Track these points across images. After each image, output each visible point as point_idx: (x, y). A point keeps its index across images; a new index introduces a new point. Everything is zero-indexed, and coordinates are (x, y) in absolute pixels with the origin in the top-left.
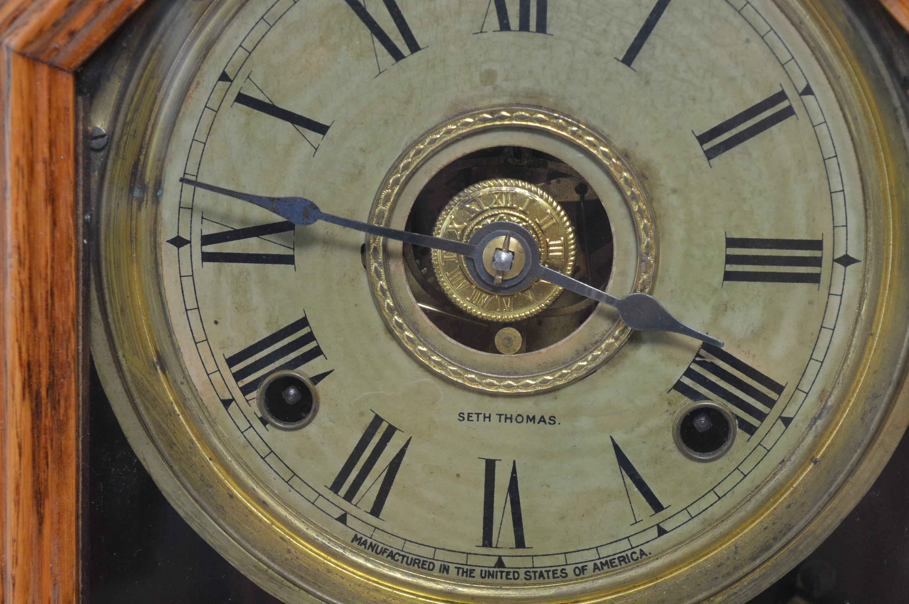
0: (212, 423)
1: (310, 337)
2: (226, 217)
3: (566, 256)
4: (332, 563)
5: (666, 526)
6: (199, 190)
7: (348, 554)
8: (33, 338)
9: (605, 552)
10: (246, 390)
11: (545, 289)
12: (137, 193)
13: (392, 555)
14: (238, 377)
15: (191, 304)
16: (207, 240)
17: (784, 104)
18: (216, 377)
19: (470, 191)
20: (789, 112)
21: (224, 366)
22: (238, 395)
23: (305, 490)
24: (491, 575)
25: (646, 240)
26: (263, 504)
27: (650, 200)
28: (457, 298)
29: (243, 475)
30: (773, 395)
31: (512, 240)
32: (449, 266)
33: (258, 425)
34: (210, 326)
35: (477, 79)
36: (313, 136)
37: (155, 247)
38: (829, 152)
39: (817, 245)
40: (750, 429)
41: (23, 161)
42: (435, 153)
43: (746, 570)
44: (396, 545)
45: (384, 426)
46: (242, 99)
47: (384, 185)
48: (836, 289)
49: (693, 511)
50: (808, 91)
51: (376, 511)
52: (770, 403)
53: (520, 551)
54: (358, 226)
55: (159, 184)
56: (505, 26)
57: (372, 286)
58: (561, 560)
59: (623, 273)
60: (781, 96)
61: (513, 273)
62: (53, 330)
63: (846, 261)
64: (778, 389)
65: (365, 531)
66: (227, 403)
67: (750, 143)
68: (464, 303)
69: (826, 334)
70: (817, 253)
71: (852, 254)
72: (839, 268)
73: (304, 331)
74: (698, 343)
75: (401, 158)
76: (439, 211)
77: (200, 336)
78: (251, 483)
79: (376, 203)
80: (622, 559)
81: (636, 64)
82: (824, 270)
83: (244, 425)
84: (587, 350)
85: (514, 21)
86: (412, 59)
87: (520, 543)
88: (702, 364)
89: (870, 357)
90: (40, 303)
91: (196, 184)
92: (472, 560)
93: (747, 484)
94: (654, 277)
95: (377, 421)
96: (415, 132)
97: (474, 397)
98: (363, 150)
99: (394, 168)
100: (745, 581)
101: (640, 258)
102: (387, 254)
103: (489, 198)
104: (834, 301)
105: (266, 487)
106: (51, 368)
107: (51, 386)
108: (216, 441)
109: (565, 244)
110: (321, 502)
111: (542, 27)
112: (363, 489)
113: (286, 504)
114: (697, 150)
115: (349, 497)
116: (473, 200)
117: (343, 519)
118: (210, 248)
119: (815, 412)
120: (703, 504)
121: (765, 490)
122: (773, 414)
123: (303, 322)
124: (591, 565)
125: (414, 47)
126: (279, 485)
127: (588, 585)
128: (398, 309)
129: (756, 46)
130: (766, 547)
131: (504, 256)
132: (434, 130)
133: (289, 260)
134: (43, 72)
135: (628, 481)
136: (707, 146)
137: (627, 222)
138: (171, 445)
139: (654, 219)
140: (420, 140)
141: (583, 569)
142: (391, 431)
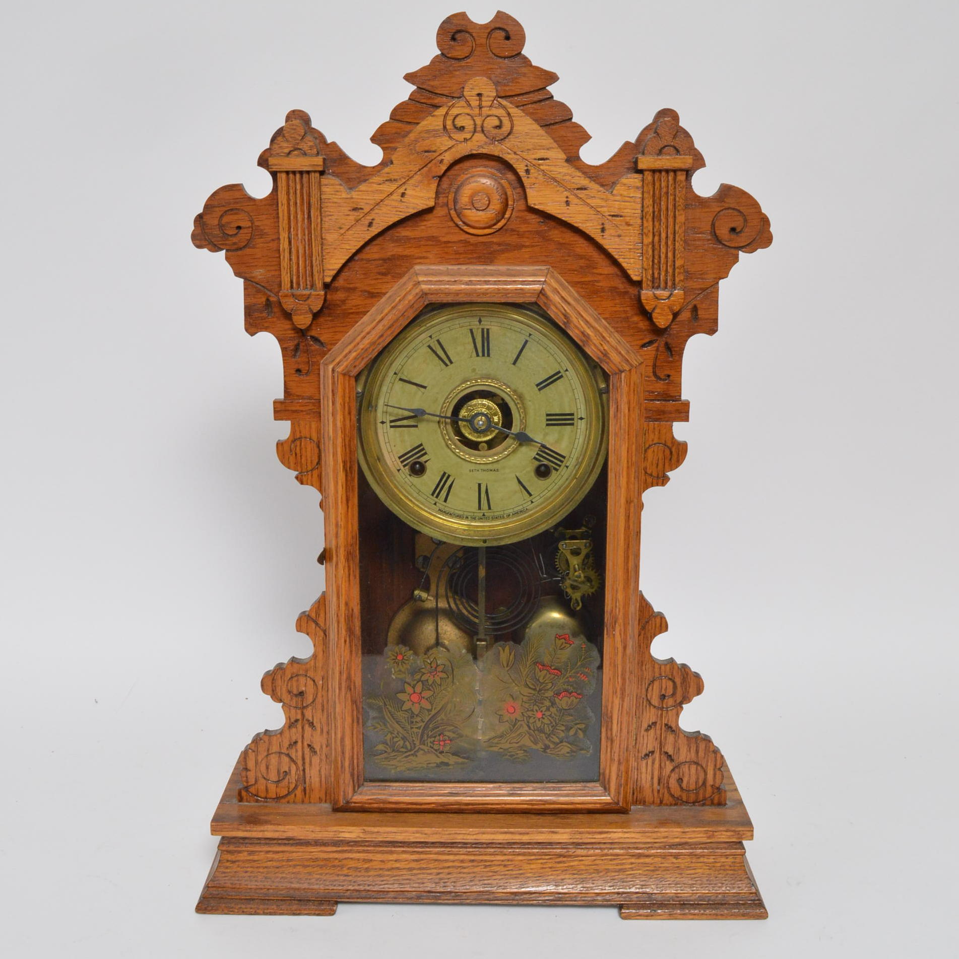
0: (394, 477)
1: (423, 449)
2: (397, 414)
3: (499, 421)
4: (432, 517)
5: (533, 501)
6: (389, 407)
7: (437, 515)
8: (346, 454)
9: (516, 509)
10: (404, 466)
11: (493, 431)
12: (370, 409)
13: (451, 514)
14: (402, 462)
15: (387, 441)
16: (391, 421)
17: (560, 374)
18: (395, 463)
19: (469, 403)
20: (561, 377)
21: (397, 459)
22: (402, 468)
23: (423, 496)
24: (481, 519)
25: (522, 416)
26: (411, 501)
27: (523, 404)
28: (467, 435)
29: (405, 492)
30: (562, 459)
31: (483, 418)
32: (464, 426)
33: (408, 477)
34: (393, 448)
35: (470, 371)
36: (422, 389)
37: (376, 423)
38: (574, 388)
39: (572, 414)
40: (556, 470)
41: (342, 403)
42: (459, 393)
43: (558, 511)
44: (452, 511)
45: (447, 475)
46: (401, 380)
47: (444, 403)
48: (579, 427)
49: (541, 495)
50: (567, 370)
51: (445, 501)
52: (562, 462)
53: (490, 511)
54: (437, 416)
55: (376, 406)
56: (478, 355)
57: (442, 433)
58: (502, 513)
59: (516, 425)
60: (559, 372)
61: (483, 428)
62: (350, 451)
63: (581, 419)
64: (564, 457)
65: (442, 508)
66: (399, 470)
67: (551, 386)
68: (470, 437)
69: (577, 440)
70: (573, 417)
71: (583, 417)
72: (580, 421)
73: (421, 448)
74: (540, 445)
75: (449, 395)
76: (461, 409)
77: (390, 450)
78: (407, 494)
79: (442, 408)
80: (521, 511)
81: (516, 365)
82: (575, 422)
83: (404, 477)
84: (507, 449)
85: (480, 354)
86: (451, 366)
87: (490, 508)
88: (542, 451)
89: (590, 446)
90: (347, 443)
91: (387, 405)
92: (475, 514)
93: (557, 487)
94: (525, 426)
95: (445, 473)
96: (453, 387)
97: (474, 465)
98: (437, 393)
99: (447, 398)
100: (558, 515)
101: (521, 421)
102: (446, 423)
103: (475, 405)
104: (579, 430)
105: (411, 495)
106: (350, 462)
107: (350, 468)
108: (395, 482)
109: (499, 417)
110: (428, 499)
111: (488, 355)
112: (441, 494)
113: (418, 501)
114: (536, 389)
115: (437, 497)
116: (470, 406)
117: (435, 504)
118: (393, 424)
119: (575, 464)
120: (544, 493)
121: (562, 488)
122: (563, 464)
123: (421, 445)
124: (511, 514)
125: (451, 362)
126: (415, 495)
127: (511, 520)
128: (450, 439)
129: (551, 358)
130: (563, 504)
131: (481, 423)
132: (459, 386)
133: (416, 426)
134: (347, 378)
135: (521, 487)
136: (539, 387)
137: (517, 410)
138: (383, 484)
139: (525, 408)
140: (455, 389)
141: (509, 515)
142: (449, 476)
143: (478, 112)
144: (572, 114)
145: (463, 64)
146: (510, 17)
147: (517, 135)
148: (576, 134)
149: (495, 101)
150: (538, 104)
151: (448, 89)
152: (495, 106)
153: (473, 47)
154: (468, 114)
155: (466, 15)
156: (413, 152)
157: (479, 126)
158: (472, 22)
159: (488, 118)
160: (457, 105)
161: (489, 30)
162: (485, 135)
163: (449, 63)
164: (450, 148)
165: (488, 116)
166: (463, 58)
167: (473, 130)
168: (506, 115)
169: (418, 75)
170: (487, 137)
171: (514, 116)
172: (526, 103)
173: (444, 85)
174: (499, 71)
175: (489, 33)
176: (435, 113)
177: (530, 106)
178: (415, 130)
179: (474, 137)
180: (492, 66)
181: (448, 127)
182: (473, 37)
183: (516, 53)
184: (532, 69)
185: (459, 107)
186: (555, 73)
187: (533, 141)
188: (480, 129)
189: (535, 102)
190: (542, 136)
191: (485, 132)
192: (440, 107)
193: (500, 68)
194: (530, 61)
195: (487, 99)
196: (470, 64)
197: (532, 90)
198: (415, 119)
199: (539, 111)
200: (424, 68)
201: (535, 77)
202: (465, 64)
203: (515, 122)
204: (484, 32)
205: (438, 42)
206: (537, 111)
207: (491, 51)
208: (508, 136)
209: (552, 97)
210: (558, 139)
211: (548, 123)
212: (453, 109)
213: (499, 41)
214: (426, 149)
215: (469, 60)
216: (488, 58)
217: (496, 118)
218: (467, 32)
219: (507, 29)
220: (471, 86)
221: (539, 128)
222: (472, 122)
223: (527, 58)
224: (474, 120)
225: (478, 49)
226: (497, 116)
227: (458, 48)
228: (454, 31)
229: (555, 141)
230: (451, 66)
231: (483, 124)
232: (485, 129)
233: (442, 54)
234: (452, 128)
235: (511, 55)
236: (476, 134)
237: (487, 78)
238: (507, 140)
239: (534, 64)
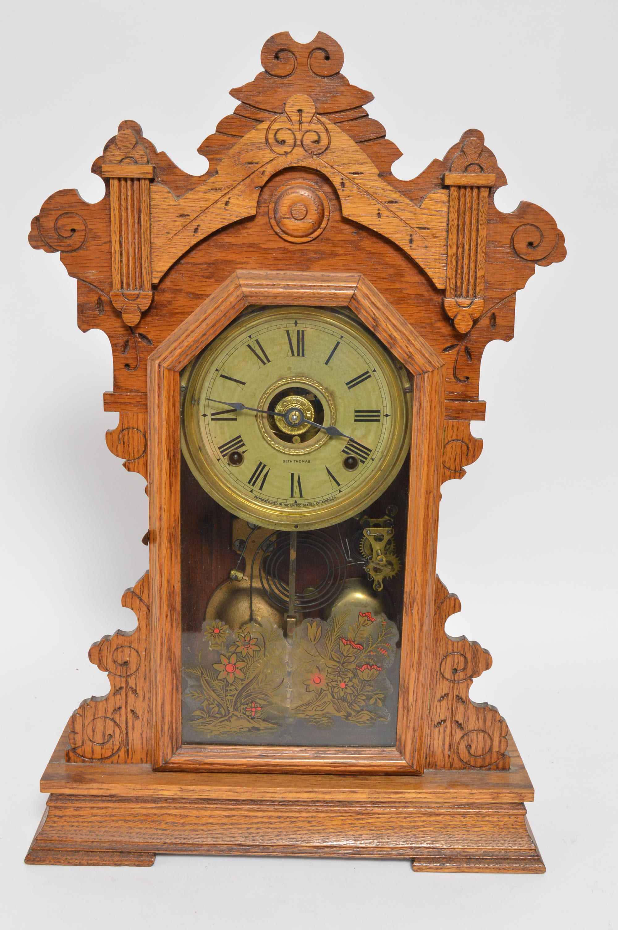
0: (214, 465)
1: (241, 441)
2: (218, 408)
3: (312, 416)
4: (249, 504)
5: (341, 490)
6: (210, 401)
7: (253, 501)
8: (170, 443)
9: (325, 498)
10: (224, 456)
11: (306, 425)
12: (193, 402)
13: (265, 501)
14: (222, 452)
15: (208, 432)
16: (212, 415)
17: (368, 374)
18: (215, 453)
19: (285, 399)
20: (370, 376)
21: (217, 449)
22: (222, 457)
23: (241, 484)
24: (293, 505)
25: (333, 411)
26: (229, 488)
27: (334, 401)
28: (282, 428)
29: (223, 480)
30: (369, 452)
31: (297, 413)
32: (280, 420)
33: (227, 466)
34: (214, 439)
35: (286, 369)
36: (241, 385)
37: (198, 417)
38: (381, 387)
39: (379, 411)
40: (363, 462)
41: (167, 396)
42: (275, 389)
43: (363, 500)
44: (266, 498)
45: (262, 465)
46: (222, 376)
47: (261, 398)
48: (385, 423)
49: (349, 485)
50: (374, 371)
51: (261, 489)
52: (368, 455)
53: (301, 498)
54: (255, 410)
55: (199, 400)
56: (293, 355)
57: (259, 426)
58: (313, 501)
59: (327, 421)
60: (367, 372)
61: (297, 422)
62: (174, 441)
63: (387, 416)
64: (370, 451)
65: (258, 495)
66: (218, 460)
67: (360, 385)
68: (284, 430)
69: (382, 436)
70: (379, 414)
71: (388, 414)
72: (385, 417)
73: (240, 439)
74: (348, 439)
75: (266, 391)
76: (276, 405)
77: (211, 441)
78: (225, 482)
79: (259, 403)
80: (330, 500)
81: (329, 364)
82: (381, 418)
83: (223, 466)
84: (318, 442)
85: (296, 354)
86: (268, 364)
87: (301, 496)
88: (350, 445)
89: (394, 441)
90: (171, 434)
91: (209, 399)
92: (288, 502)
93: (363, 477)
94: (335, 422)
95: (261, 463)
96: (270, 384)
97: (288, 456)
98: (255, 389)
99: (264, 394)
100: (363, 504)
101: (332, 416)
102: (263, 417)
103: (290, 401)
104: (384, 426)
105: (230, 483)
106: (174, 451)
107: (174, 456)
108: (215, 471)
109: (311, 413)
110: (245, 487)
111: (303, 355)
112: (257, 482)
113: (236, 488)
114: (346, 387)
115: (253, 485)
116: (286, 402)
117: (251, 491)
118: (213, 417)
119: (380, 457)
120: (351, 483)
121: (368, 479)
122: (369, 458)
123: (240, 437)
124: (321, 502)
125: (269, 361)
126: (233, 482)
127: (320, 507)
128: (266, 432)
129: (360, 359)
130: (368, 494)
131: (295, 417)
132: (275, 383)
133: (235, 419)
134: (172, 373)
135: (331, 477)
136: (349, 386)
137: (328, 407)
138: (204, 471)
139: (335, 405)
140: (271, 386)
141: (319, 503)
142: (265, 466)
143: (298, 127)
144: (385, 132)
145: (285, 82)
146: (330, 37)
147: (334, 150)
148: (389, 151)
149: (314, 118)
150: (354, 121)
151: (271, 104)
152: (314, 122)
153: (294, 65)
154: (289, 129)
155: (289, 35)
156: (237, 163)
157: (299, 141)
158: (295, 42)
159: (308, 133)
160: (278, 120)
161: (309, 51)
162: (304, 148)
163: (272, 81)
164: (272, 160)
165: (308, 131)
166: (285, 76)
167: (293, 144)
168: (324, 131)
169: (243, 90)
170: (306, 151)
171: (331, 132)
172: (343, 120)
173: (268, 101)
174: (318, 89)
175: (310, 53)
176: (258, 127)
177: (346, 123)
178: (239, 142)
179: (294, 151)
180: (312, 85)
181: (270, 140)
182: (295, 56)
183: (335, 72)
184: (349, 88)
185: (280, 122)
186: (371, 93)
187: (349, 155)
188: (300, 143)
189: (352, 120)
190: (357, 151)
191: (305, 146)
192: (263, 121)
193: (320, 86)
194: (347, 81)
195: (307, 115)
196: (291, 82)
197: (349, 108)
198: (240, 132)
199: (355, 128)
200: (249, 84)
201: (352, 96)
202: (287, 82)
203: (332, 138)
204: (305, 52)
205: (262, 60)
206: (353, 128)
207: (311, 69)
208: (325, 150)
209: (367, 115)
210: (372, 155)
211: (363, 140)
212: (275, 124)
213: (320, 61)
214: (250, 160)
215: (290, 78)
216: (309, 76)
217: (315, 133)
218: (289, 51)
219: (327, 50)
220: (292, 103)
221: (355, 144)
222: (292, 137)
223: (345, 77)
224: (294, 135)
225: (299, 67)
226: (315, 132)
227: (280, 66)
228: (277, 50)
229: (369, 157)
230: (274, 82)
231: (302, 139)
232: (304, 143)
233: (266, 71)
234: (274, 141)
235: (329, 74)
236: (296, 148)
237: (307, 95)
238: (325, 154)
239: (351, 83)
